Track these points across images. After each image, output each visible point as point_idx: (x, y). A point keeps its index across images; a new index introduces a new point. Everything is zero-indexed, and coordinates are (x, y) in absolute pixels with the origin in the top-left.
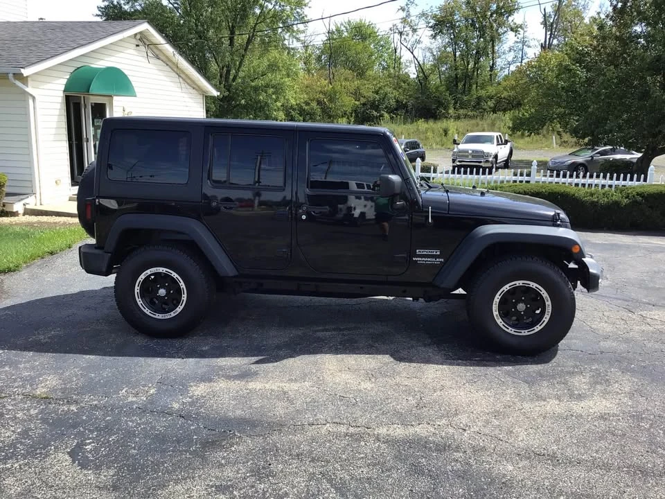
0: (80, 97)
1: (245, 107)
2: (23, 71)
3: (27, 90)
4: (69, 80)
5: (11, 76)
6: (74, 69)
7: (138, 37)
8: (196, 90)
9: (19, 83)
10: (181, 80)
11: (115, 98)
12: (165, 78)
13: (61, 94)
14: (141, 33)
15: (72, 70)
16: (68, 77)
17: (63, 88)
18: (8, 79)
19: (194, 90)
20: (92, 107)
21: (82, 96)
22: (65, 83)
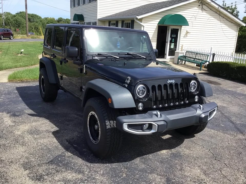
0: (167, 26)
2: (137, 17)
3: (141, 23)
5: (135, 19)
6: (164, 16)
7: (200, 2)
8: (234, 23)
11: (182, 27)
12: (214, 19)
13: (157, 25)
16: (161, 19)
17: (158, 23)
19: (232, 24)
20: (171, 30)
21: (168, 26)
22: (159, 21)
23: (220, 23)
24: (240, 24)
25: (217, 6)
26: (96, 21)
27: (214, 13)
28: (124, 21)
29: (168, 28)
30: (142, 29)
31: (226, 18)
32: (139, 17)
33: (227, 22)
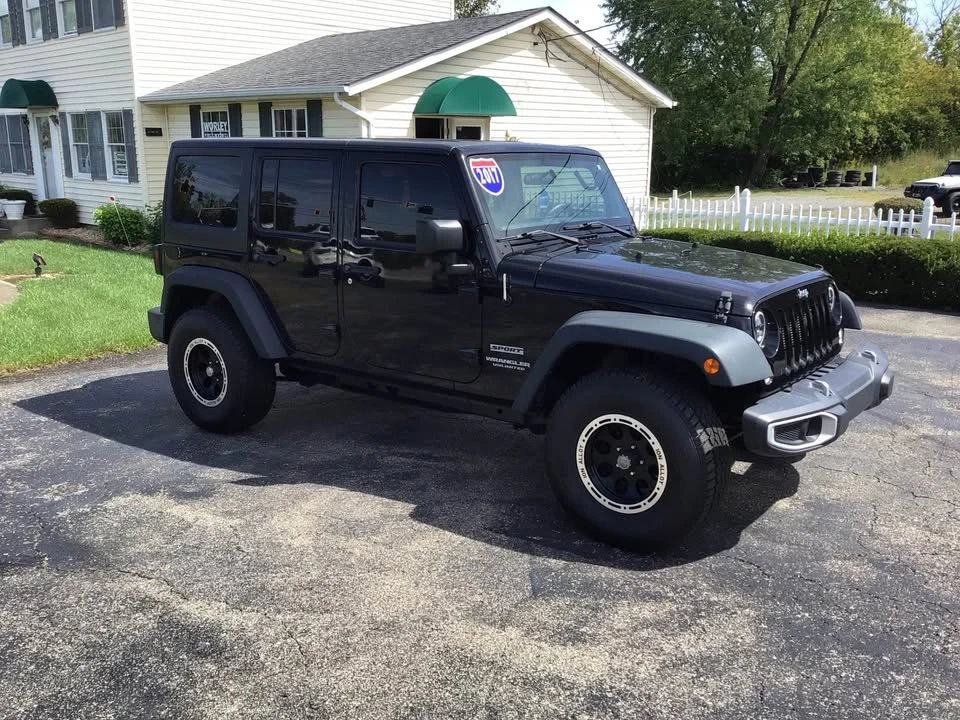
0: (443, 120)
1: (801, 121)
2: (346, 89)
3: (359, 113)
4: (421, 97)
5: (336, 96)
6: (431, 82)
7: (537, 31)
8: (638, 100)
9: (345, 105)
10: (611, 87)
11: (493, 119)
12: (581, 87)
13: (410, 116)
14: (541, 24)
15: (427, 84)
16: (421, 94)
17: (412, 108)
18: (333, 100)
19: (634, 101)
20: (458, 132)
21: (445, 118)
22: (416, 102)
23: (602, 102)
24: (658, 101)
25: (589, 46)
26: (127, 106)
27: (580, 66)
28: (271, 104)
29: (445, 127)
30: (364, 135)
31: (616, 82)
32: (352, 90)
33: (619, 95)
